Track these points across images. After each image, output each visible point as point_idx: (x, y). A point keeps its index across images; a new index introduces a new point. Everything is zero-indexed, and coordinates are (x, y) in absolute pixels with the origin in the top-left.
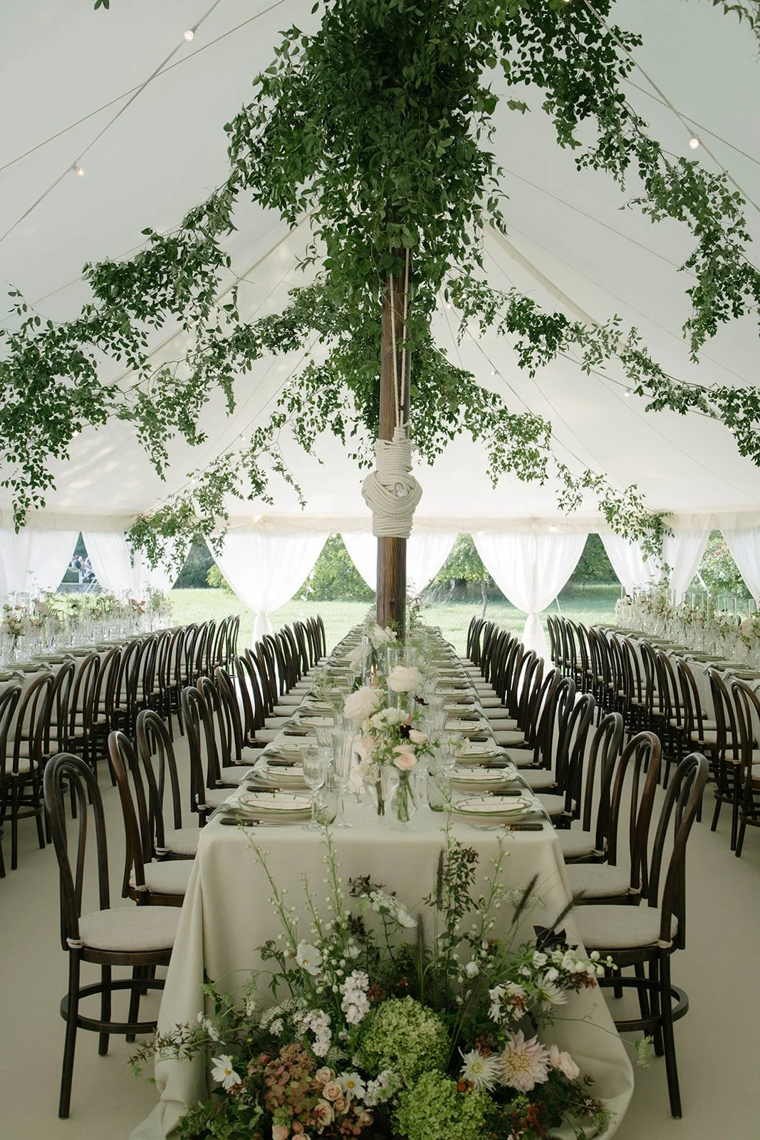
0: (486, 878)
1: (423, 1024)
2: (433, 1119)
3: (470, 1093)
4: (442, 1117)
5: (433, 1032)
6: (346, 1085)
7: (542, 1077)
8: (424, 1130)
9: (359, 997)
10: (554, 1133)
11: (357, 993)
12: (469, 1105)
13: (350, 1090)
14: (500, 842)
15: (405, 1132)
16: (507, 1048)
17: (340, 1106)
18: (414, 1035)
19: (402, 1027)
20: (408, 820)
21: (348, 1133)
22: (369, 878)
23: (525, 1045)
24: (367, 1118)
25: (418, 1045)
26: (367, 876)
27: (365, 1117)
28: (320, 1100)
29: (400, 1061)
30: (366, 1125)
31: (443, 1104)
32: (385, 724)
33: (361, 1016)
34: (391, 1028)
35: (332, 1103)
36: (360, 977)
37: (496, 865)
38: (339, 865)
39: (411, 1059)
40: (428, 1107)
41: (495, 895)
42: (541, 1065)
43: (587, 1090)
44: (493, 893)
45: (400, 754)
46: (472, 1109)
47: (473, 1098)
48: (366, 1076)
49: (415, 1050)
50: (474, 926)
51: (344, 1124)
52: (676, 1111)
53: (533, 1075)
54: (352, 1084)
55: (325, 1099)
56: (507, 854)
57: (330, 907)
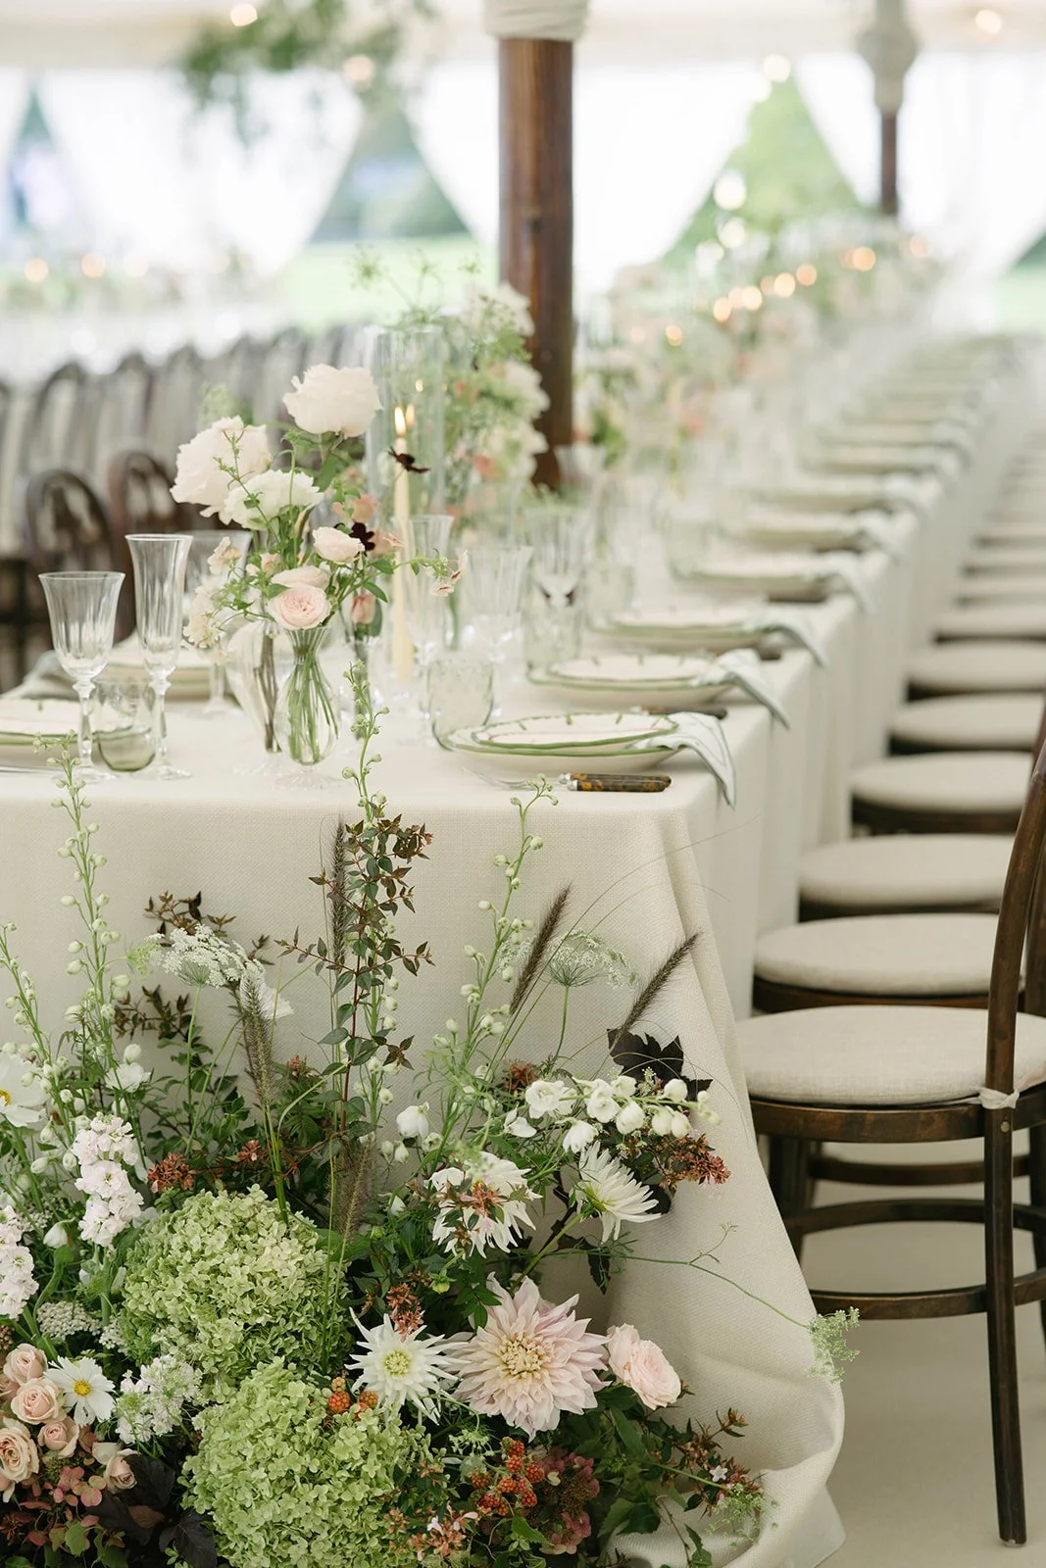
0: (484, 904)
1: (268, 1250)
2: (260, 1473)
3: (356, 1418)
4: (279, 1468)
5: (290, 1272)
6: (70, 1390)
7: (581, 1399)
8: (240, 1498)
9: (109, 1177)
10: (633, 1545)
11: (103, 1168)
12: (349, 1443)
13: (81, 1402)
14: (523, 815)
15: (206, 1507)
16: (491, 1322)
17: (53, 1436)
18: (239, 1276)
19: (213, 1256)
20: (316, 761)
21: (74, 1502)
22: (198, 900)
23: (537, 1319)
24: (121, 1470)
25: (247, 1300)
26: (193, 896)
27: (116, 1466)
28: (6, 1420)
29: (202, 1335)
30: (121, 1486)
31: (287, 1439)
32: (254, 513)
33: (115, 1226)
34: (188, 1256)
35: (34, 1430)
36: (109, 1128)
37: (510, 872)
38: (98, 860)
39: (227, 1332)
40: (249, 1444)
41: (503, 947)
42: (577, 1369)
43: (726, 1446)
44: (499, 944)
45: (285, 588)
46: (357, 1455)
47: (362, 1428)
48: (118, 1366)
49: (238, 1312)
50: (451, 1025)
51: (63, 1481)
52: (1012, 1526)
53: (556, 1391)
54: (85, 1388)
55: (15, 1417)
56: (534, 842)
57: (74, 965)
